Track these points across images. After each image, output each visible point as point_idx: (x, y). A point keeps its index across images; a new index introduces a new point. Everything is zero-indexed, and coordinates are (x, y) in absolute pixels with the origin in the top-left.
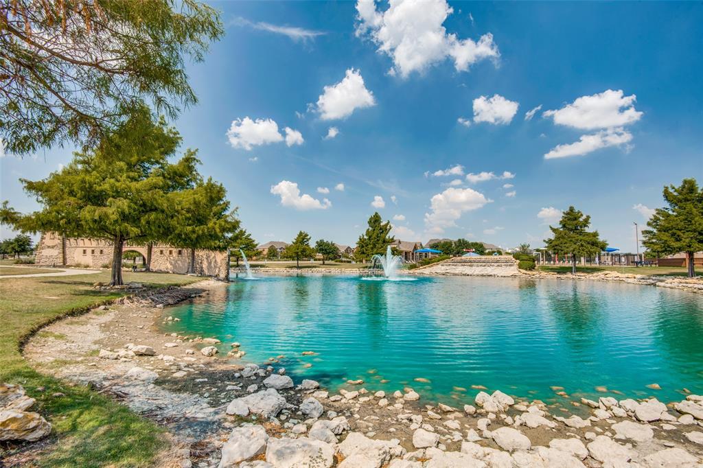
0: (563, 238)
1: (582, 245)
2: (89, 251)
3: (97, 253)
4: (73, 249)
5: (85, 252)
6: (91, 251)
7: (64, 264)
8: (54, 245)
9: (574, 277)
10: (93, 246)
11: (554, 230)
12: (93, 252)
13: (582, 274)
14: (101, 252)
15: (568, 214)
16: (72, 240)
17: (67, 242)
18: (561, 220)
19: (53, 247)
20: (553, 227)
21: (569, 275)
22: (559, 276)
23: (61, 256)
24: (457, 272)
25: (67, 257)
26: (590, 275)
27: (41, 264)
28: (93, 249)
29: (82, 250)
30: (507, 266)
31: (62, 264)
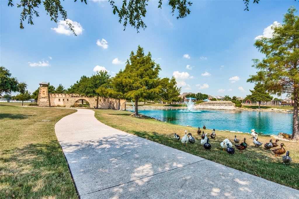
0: (256, 94)
1: (264, 98)
2: (61, 99)
3: (66, 100)
4: (54, 99)
5: (59, 100)
6: (62, 100)
7: (50, 105)
8: (45, 97)
9: (260, 110)
10: (63, 97)
11: (252, 91)
12: (64, 100)
13: (263, 109)
14: (68, 100)
15: (257, 85)
16: (53, 95)
17: (50, 96)
18: (254, 87)
19: (44, 98)
20: (251, 90)
21: (258, 109)
22: (254, 110)
23: (48, 101)
24: (209, 108)
25: (51, 102)
26: (266, 110)
27: (40, 105)
28: (63, 98)
29: (58, 99)
30: (229, 105)
31: (49, 105)
